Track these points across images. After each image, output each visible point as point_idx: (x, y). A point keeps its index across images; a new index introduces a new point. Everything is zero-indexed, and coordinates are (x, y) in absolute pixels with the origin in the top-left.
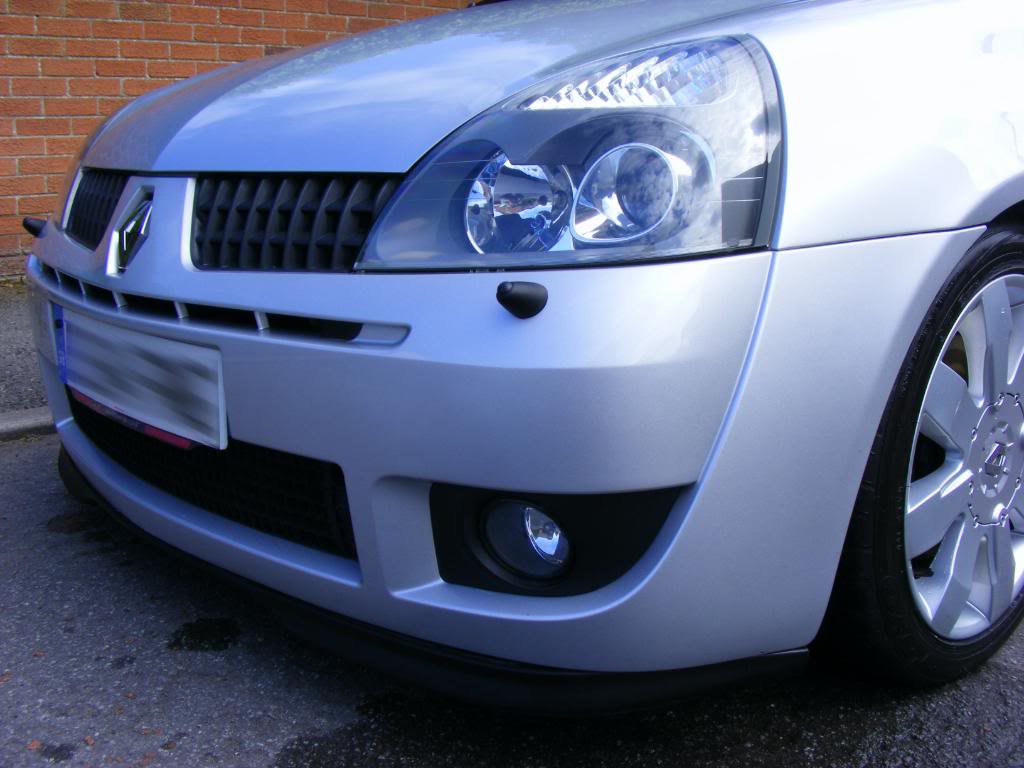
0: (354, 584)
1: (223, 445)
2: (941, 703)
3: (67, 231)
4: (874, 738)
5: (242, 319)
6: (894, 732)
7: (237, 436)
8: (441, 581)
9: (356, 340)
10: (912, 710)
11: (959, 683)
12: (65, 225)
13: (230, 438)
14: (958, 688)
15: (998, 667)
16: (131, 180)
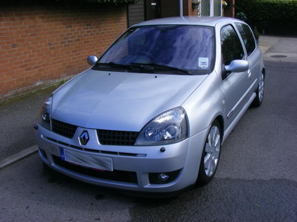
0: (137, 186)
1: (112, 170)
2: (209, 185)
3: (52, 131)
4: (203, 192)
5: (116, 153)
6: (205, 191)
7: (115, 169)
8: (150, 184)
9: (137, 156)
10: (206, 187)
11: (210, 181)
12: (51, 130)
13: (114, 170)
14: (210, 182)
15: (214, 178)
16: (78, 127)
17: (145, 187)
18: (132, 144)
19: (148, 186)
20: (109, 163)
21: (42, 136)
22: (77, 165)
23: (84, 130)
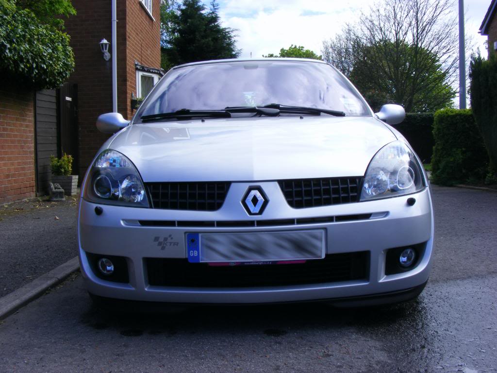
0: (366, 284)
1: (323, 257)
7: (329, 253)
8: (385, 276)
9: (371, 218)
16: (233, 184)
17: (381, 281)
18: (356, 199)
19: (383, 279)
20: (316, 242)
21: (122, 223)
22: (234, 264)
23: (250, 186)
